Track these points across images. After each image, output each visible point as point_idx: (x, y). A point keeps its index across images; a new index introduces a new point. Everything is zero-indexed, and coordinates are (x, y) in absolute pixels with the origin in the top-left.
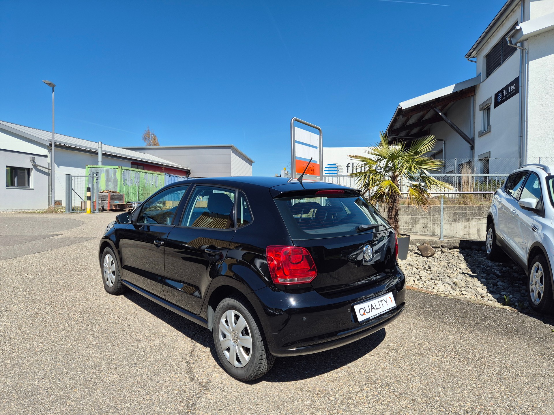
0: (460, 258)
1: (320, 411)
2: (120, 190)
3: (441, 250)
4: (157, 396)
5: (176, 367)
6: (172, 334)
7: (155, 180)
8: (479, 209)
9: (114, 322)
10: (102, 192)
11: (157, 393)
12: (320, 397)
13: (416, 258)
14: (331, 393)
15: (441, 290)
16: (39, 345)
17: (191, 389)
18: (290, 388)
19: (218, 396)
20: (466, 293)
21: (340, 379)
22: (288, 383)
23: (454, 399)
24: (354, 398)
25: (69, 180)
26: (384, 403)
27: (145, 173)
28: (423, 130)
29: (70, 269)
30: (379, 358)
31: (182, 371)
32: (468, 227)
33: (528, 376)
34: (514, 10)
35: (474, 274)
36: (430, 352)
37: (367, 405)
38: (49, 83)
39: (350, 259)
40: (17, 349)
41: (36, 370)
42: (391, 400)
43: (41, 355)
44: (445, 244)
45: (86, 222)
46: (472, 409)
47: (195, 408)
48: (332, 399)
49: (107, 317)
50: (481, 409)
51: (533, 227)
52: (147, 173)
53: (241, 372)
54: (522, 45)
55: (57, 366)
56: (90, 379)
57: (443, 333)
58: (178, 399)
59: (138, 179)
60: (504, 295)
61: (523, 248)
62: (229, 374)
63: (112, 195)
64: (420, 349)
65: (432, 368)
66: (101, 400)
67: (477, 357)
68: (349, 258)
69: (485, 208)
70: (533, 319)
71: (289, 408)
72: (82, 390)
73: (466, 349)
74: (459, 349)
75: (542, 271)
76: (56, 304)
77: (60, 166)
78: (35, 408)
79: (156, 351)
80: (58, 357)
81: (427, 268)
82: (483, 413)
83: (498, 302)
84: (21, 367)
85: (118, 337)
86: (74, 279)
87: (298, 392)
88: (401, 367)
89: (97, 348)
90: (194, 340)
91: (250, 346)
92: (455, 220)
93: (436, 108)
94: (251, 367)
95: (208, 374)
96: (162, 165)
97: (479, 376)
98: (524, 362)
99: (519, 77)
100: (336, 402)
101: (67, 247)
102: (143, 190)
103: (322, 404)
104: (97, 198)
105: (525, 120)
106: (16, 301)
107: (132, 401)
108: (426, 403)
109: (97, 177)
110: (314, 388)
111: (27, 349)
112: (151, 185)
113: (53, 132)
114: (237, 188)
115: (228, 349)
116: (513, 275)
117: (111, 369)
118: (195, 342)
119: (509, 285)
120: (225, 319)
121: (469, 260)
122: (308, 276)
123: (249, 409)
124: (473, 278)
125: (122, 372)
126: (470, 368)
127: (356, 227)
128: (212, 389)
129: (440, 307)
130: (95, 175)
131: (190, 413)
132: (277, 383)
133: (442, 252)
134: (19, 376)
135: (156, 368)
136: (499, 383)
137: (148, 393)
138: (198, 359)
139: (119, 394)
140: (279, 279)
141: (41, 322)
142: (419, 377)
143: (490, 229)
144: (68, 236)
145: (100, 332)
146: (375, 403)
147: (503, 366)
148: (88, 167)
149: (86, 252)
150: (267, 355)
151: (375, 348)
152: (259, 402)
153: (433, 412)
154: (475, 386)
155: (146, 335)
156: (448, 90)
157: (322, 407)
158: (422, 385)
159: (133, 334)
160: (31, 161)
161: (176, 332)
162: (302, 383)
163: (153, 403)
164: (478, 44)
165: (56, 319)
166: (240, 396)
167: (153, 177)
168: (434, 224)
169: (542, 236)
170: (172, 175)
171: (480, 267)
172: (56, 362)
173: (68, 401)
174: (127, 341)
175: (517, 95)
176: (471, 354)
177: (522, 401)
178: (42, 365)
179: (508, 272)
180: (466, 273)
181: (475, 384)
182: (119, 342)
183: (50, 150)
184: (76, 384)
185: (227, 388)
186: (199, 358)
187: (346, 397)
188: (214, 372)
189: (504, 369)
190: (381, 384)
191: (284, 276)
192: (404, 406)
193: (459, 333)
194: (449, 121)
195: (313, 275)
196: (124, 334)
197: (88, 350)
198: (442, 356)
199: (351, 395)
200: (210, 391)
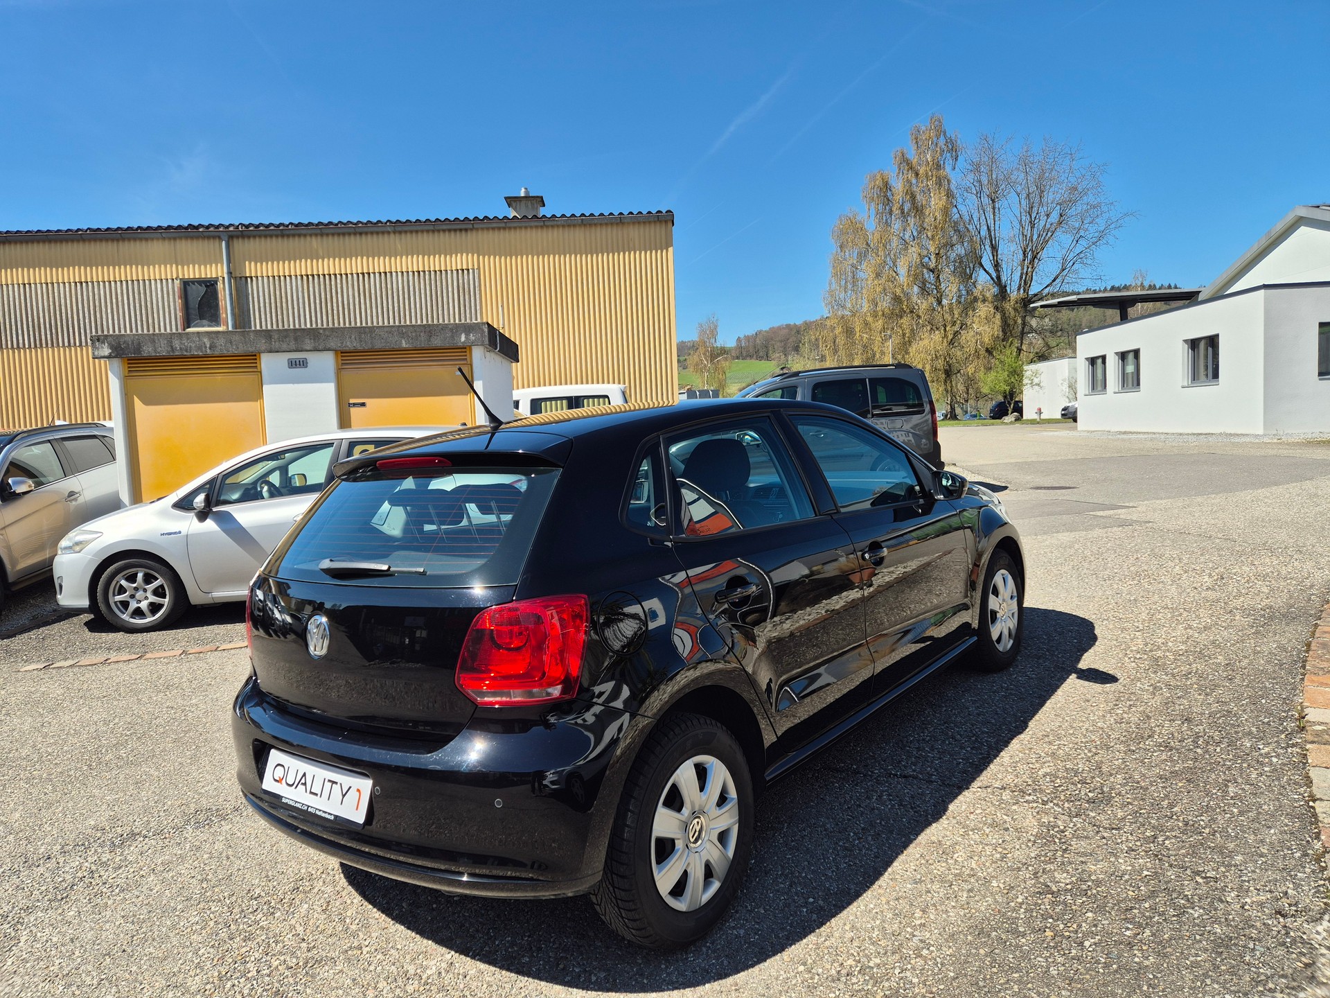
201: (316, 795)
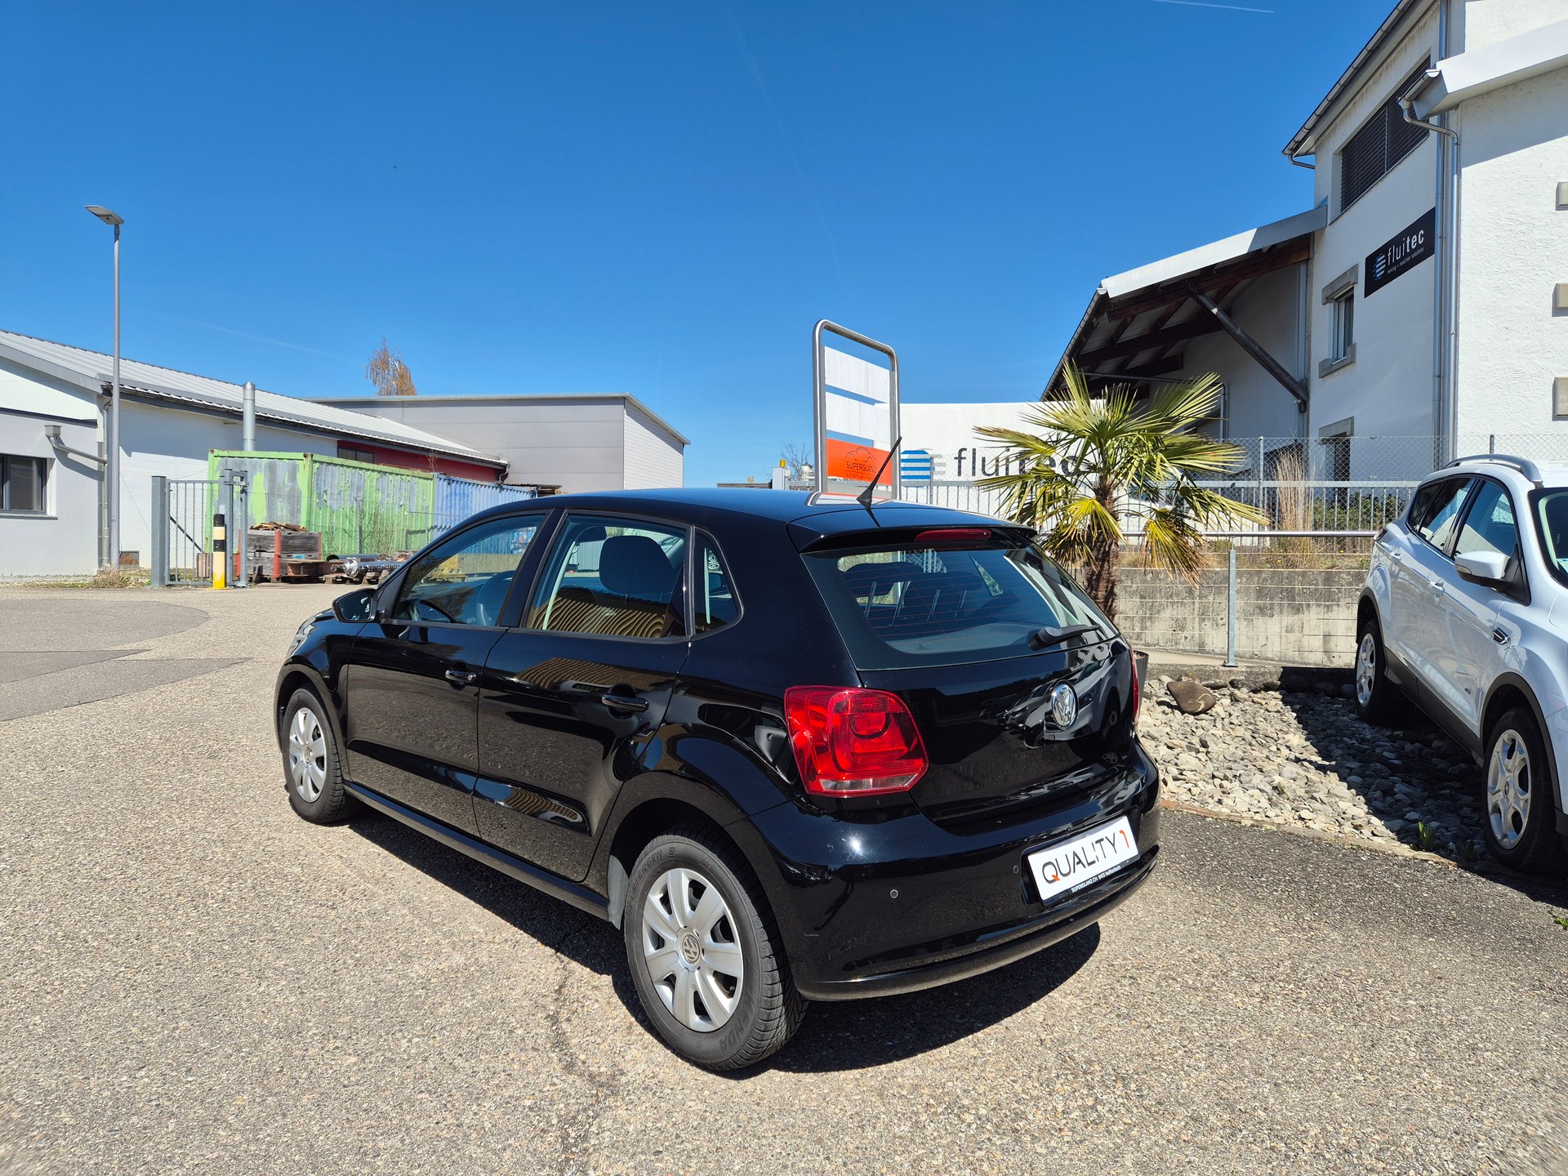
0: (1285, 718)
1: (938, 1153)
2: (309, 522)
3: (1231, 695)
4: (475, 1114)
5: (520, 1032)
6: (499, 936)
7: (407, 494)
8: (1329, 578)
9: (330, 903)
10: (258, 528)
11: (474, 1107)
12: (935, 1113)
13: (1164, 716)
14: (966, 1102)
15: (1242, 807)
16: (120, 972)
17: (570, 1094)
18: (847, 1089)
19: (648, 1114)
20: (1312, 816)
21: (986, 1062)
22: (843, 1074)
23: (1308, 1114)
24: (1030, 1117)
25: (163, 494)
26: (1116, 1129)
27: (379, 472)
28: (1165, 357)
29: (185, 750)
30: (1088, 1002)
31: (539, 1041)
32: (1296, 628)
33: (1502, 1049)
34: (1420, 25)
35: (1327, 763)
36: (1228, 983)
37: (1067, 1135)
38: (106, 213)
39: (1008, 722)
40: (57, 983)
41: (118, 1043)
42: (1134, 1119)
43: (129, 1000)
44: (1241, 678)
45: (216, 614)
46: (1358, 1142)
47: (586, 1150)
48: (969, 1118)
49: (307, 888)
50: (1384, 1142)
51: (1496, 631)
52: (385, 473)
53: (709, 1046)
54: (1443, 121)
55: (177, 1032)
56: (278, 1070)
57: (1258, 928)
58: (535, 1122)
59: (358, 489)
60: (1416, 821)
61: (1466, 690)
62: (674, 1051)
63: (286, 537)
64: (1199, 974)
65: (1238, 1028)
66: (315, 1129)
67: (1360, 995)
68: (1003, 721)
69: (1344, 576)
70: (1500, 887)
71: (851, 1147)
72: (257, 1100)
73: (1325, 974)
74: (1305, 973)
75: (1526, 755)
76: (156, 851)
77: (133, 453)
78: (127, 1154)
79: (458, 986)
80: (177, 1004)
81: (1198, 746)
82: (1389, 1153)
83: (1401, 840)
84: (75, 1036)
85: (344, 947)
86: (200, 779)
87: (873, 1099)
88: (1153, 1025)
89: (289, 979)
90: (565, 955)
91: (738, 972)
92: (1261, 609)
93: (1202, 294)
94: (741, 1029)
95: (611, 1051)
96: (429, 450)
97: (1369, 1050)
98: (1487, 1009)
99: (1433, 210)
100: (981, 1128)
101: (169, 687)
102: (375, 523)
103: (944, 1132)
104: (244, 546)
105: (1450, 331)
106: (38, 844)
107: (404, 1129)
108: (1230, 1128)
109: (243, 483)
110: (916, 1087)
111: (85, 983)
112: (397, 509)
113: (116, 355)
114: (692, 522)
115: (671, 981)
116: (1435, 765)
117: (334, 1038)
118: (566, 959)
119: (1426, 794)
120: (662, 895)
121: (1310, 722)
122: (902, 773)
123: (740, 1150)
124: (1325, 773)
125: (368, 1047)
126: (1342, 1028)
127: (1031, 633)
128: (628, 1094)
129: (1242, 855)
130: (237, 479)
131: (572, 1162)
132: (812, 1074)
133: (1235, 700)
134: (71, 1061)
135: (463, 1034)
136: (1424, 1069)
137: (449, 1106)
138: (580, 1009)
139: (365, 1110)
140: (822, 781)
141: (117, 904)
142: (1204, 1055)
143: (1368, 637)
144: (166, 653)
145: (291, 933)
146: (1089, 1128)
147: (1431, 1021)
148: (215, 454)
149: (225, 700)
150: (787, 995)
151: (1074, 972)
152: (766, 1130)
153: (1252, 1152)
154: (1360, 1077)
155: (426, 940)
156: (1237, 245)
157: (944, 1142)
158: (1214, 1077)
159: (387, 937)
160: (49, 437)
161: (510, 931)
162: (881, 1073)
163: (465, 1135)
164: (1321, 117)
165: (161, 895)
166: (711, 1113)
167: (404, 485)
168: (1204, 620)
169: (1524, 657)
170: (457, 478)
171: (1342, 741)
172: (175, 1018)
173: (222, 1133)
174: (373, 958)
175: (1429, 262)
176: (1342, 987)
177: (1494, 1119)
178: (134, 1030)
179: (1420, 756)
180: (1305, 760)
181: (1361, 1071)
182: (349, 961)
183: (105, 407)
184: (241, 1082)
185: (672, 1089)
186: (583, 1006)
187: (1008, 1113)
188: (629, 1045)
189: (1437, 1030)
190: (1102, 1076)
191: (835, 774)
192: (1171, 1138)
193: (1304, 929)
194: (1239, 332)
195: (917, 770)
196: (363, 939)
197: (264, 984)
198: (1261, 994)
199: (1022, 1108)
200: (623, 1099)
201: (1094, 862)
